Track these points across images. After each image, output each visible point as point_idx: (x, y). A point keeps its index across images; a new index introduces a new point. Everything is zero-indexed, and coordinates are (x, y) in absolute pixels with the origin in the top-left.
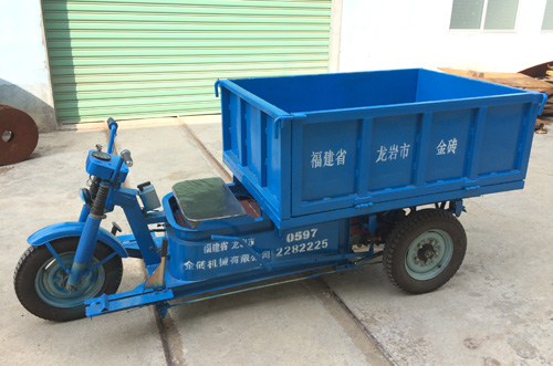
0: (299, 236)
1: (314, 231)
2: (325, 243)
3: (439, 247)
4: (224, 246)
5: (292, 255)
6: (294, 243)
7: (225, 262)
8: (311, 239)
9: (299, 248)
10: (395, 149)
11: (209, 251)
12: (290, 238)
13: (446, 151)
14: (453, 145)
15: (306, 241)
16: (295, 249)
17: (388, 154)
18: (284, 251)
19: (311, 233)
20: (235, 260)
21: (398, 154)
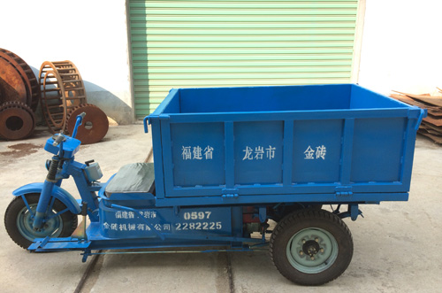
0: (194, 215)
1: (209, 213)
2: (219, 226)
3: (325, 245)
4: (132, 215)
5: (189, 230)
6: (191, 221)
7: (133, 227)
8: (205, 220)
9: (196, 226)
10: (260, 150)
11: (119, 216)
12: (187, 216)
13: (314, 156)
14: (322, 152)
15: (202, 221)
16: (192, 226)
17: (253, 154)
18: (182, 226)
19: (206, 215)
20: (141, 227)
21: (265, 155)
